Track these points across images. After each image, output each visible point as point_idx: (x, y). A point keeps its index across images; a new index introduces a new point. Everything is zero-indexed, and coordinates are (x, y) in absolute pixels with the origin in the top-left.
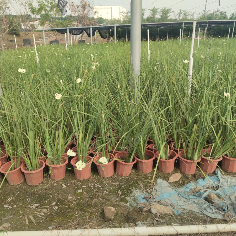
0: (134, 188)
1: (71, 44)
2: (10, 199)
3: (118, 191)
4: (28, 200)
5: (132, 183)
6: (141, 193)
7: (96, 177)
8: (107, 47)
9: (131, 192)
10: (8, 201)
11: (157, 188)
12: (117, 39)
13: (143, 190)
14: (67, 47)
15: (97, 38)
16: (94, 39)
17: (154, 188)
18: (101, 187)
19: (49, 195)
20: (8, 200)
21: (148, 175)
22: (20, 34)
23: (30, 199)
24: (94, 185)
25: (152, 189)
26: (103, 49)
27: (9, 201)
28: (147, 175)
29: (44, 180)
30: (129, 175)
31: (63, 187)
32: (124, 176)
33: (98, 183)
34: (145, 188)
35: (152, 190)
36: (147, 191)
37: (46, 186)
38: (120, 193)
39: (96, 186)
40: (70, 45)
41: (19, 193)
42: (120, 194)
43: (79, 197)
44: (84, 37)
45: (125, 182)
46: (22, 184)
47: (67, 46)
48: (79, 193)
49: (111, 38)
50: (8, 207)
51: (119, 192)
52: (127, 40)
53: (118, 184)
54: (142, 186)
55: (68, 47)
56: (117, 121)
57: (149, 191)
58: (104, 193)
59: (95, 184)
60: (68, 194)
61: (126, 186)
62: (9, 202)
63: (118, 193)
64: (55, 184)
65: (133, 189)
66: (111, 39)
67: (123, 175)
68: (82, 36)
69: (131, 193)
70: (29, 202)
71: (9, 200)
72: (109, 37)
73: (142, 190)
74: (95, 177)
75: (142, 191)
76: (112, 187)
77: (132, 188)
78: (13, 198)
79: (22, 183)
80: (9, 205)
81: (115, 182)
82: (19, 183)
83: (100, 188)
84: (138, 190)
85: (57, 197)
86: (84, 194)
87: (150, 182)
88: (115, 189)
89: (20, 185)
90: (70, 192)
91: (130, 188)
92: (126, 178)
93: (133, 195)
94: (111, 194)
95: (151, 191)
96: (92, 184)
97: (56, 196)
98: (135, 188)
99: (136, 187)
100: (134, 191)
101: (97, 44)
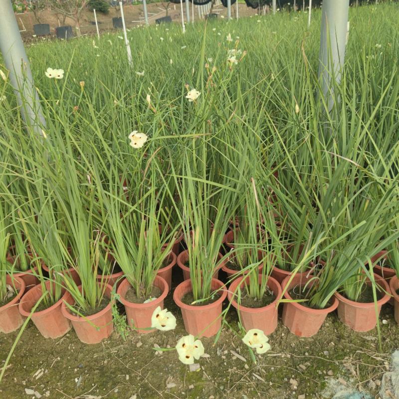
0: (330, 373)
1: (193, 22)
2: (41, 372)
3: (289, 379)
4: (76, 380)
5: (325, 357)
6: (350, 391)
7: (235, 332)
8: (259, 21)
9: (324, 383)
10: (36, 376)
11: (393, 378)
12: (278, 6)
13: (356, 382)
14: (184, 26)
15: (239, 8)
16: (233, 11)
17: (386, 378)
18: (245, 360)
19: (122, 373)
20: (36, 374)
21: (368, 338)
22: (109, 10)
23: (81, 378)
24: (229, 353)
25: (381, 379)
26: (250, 26)
27: (37, 378)
28: (365, 337)
29: (115, 332)
30: (316, 333)
31: (157, 353)
32: (303, 336)
33: (238, 349)
34: (360, 373)
35: (379, 382)
36: (365, 386)
37: (117, 348)
38: (294, 383)
39: (234, 358)
40: (190, 24)
41: (59, 358)
42: (295, 387)
43: (192, 387)
44: (216, 8)
45: (307, 354)
46: (67, 337)
47: (185, 24)
48: (194, 372)
49: (266, 6)
50: (34, 395)
51: (292, 381)
52: (295, 8)
53: (289, 356)
54: (352, 370)
55: (186, 27)
56: (287, 195)
57: (373, 385)
58: (252, 379)
59: (232, 351)
60: (167, 373)
61: (308, 364)
62: (37, 381)
63: (288, 384)
64: (139, 344)
65: (327, 375)
66: (266, 8)
67: (300, 333)
68: (212, 6)
69: (323, 386)
70: (78, 385)
71: (38, 374)
72: (262, 6)
73: (352, 380)
74: (232, 334)
75: (354, 384)
76: (273, 364)
77: (325, 372)
78: (46, 371)
79: (68, 335)
80: (35, 390)
81: (282, 351)
82: (61, 336)
83: (244, 362)
84: (341, 380)
85: (142, 379)
86: (204, 377)
87: (372, 359)
88: (281, 370)
89: (62, 340)
90: (172, 368)
91: (320, 372)
92: (310, 340)
93: (329, 393)
94: (271, 384)
95: (377, 386)
96: (223, 351)
97: (138, 378)
98: (334, 371)
99: (335, 369)
100: (332, 382)
101: (239, 19)
